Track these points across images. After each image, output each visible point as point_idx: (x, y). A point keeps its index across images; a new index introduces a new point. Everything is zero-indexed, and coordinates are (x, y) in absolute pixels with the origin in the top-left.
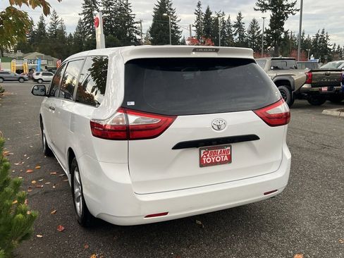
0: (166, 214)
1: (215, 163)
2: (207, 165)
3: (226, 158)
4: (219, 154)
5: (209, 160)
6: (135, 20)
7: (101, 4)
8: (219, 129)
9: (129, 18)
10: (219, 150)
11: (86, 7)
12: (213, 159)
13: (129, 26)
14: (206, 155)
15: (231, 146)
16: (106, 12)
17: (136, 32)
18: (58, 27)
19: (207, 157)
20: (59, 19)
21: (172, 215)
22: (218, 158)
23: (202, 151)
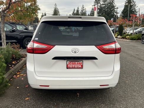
0: (48, 86)
1: (74, 68)
2: (70, 68)
3: (80, 66)
4: (77, 64)
5: (71, 66)
6: (116, 7)
7: (101, 1)
8: (75, 53)
9: (113, 7)
10: (77, 62)
11: (95, 3)
12: (74, 66)
13: (113, 10)
14: (70, 64)
15: (83, 61)
16: (104, 5)
17: (116, 13)
18: (84, 11)
19: (70, 65)
20: (84, 8)
21: (51, 87)
22: (76, 66)
23: (68, 62)
